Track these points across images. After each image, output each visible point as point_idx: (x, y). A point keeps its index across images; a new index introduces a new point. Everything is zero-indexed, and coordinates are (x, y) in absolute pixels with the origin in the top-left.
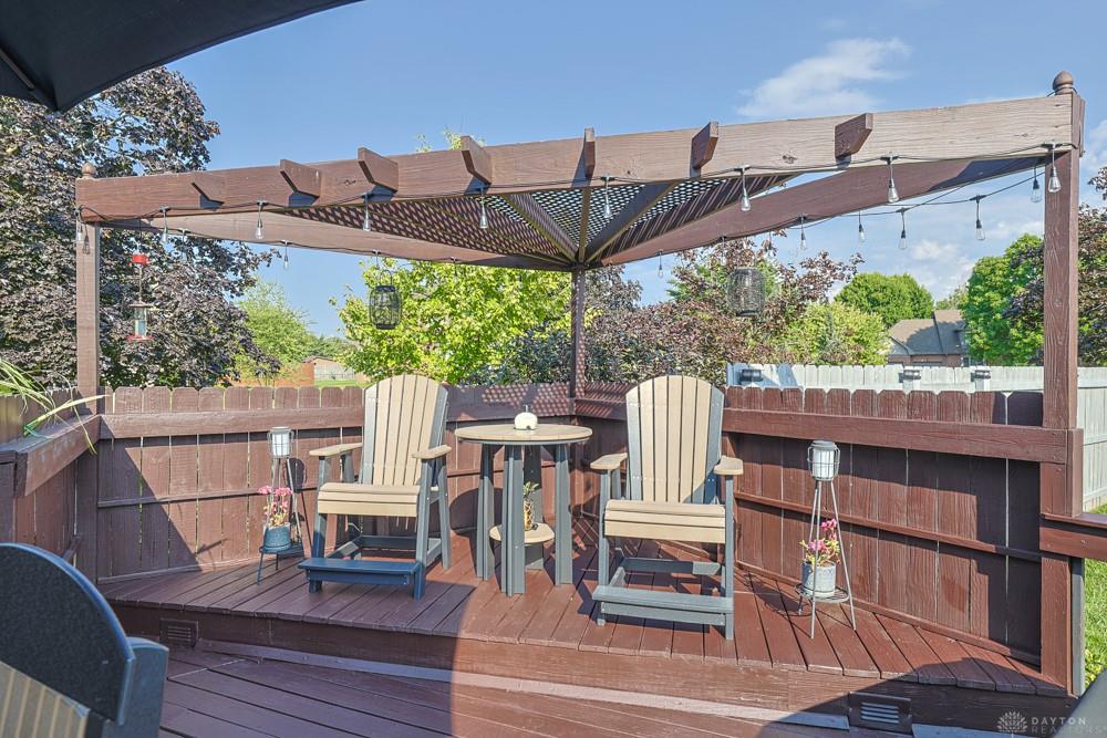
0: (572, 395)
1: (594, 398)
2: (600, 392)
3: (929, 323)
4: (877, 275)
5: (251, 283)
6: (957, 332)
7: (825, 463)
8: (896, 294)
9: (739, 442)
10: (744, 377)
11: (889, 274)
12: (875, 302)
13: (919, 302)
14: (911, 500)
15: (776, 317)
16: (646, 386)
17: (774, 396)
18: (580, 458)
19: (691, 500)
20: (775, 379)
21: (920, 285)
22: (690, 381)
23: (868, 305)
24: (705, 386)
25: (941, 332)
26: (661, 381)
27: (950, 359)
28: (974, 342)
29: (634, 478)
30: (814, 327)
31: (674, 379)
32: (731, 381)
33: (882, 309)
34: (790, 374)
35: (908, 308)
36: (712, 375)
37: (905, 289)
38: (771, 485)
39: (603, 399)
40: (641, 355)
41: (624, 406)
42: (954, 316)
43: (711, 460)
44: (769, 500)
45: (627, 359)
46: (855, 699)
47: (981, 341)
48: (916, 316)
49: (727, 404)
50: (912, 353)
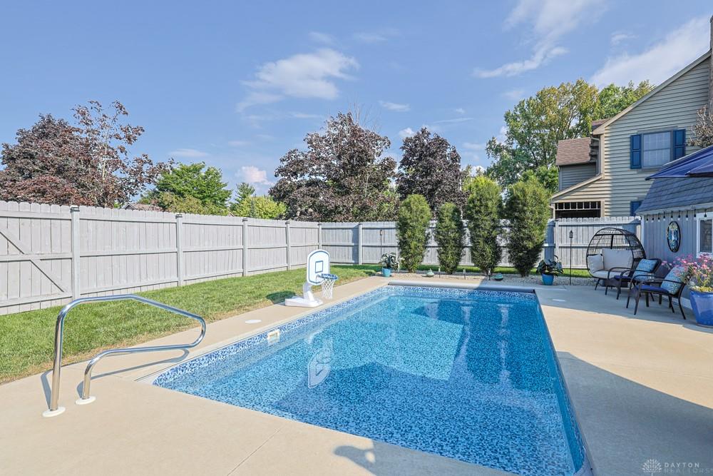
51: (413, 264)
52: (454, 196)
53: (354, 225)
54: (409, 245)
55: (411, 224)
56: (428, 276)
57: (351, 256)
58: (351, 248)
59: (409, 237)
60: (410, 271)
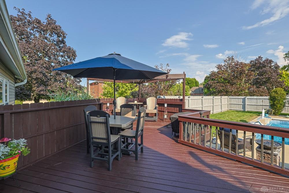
0: (139, 99)
1: (142, 100)
2: (142, 99)
3: (198, 87)
4: (189, 78)
5: (81, 81)
6: (202, 89)
7: (166, 105)
8: (192, 82)
9: (158, 104)
10: (159, 97)
11: (191, 78)
12: (189, 83)
13: (197, 83)
14: (174, 109)
15: (167, 88)
16: (149, 98)
17: (162, 99)
18: (142, 106)
19: (154, 109)
20: (163, 97)
21: (197, 80)
22: (153, 98)
23: (187, 84)
24: (155, 98)
25: (200, 89)
26: (150, 98)
27: (201, 94)
28: (205, 91)
29: (148, 108)
30: (177, 88)
31: (152, 97)
32: (158, 98)
33: (190, 85)
34: (165, 97)
35: (194, 84)
36: (156, 97)
37: (194, 81)
38: (162, 109)
39: (143, 100)
40: (147, 94)
41: (146, 101)
42: (202, 86)
43: (155, 105)
44: (162, 110)
45: (146, 95)
46: (167, 125)
47: (206, 91)
48: (196, 86)
49: (157, 100)
50: (195, 93)
51: (277, 113)
52: (277, 83)
53: (243, 97)
54: (277, 106)
55: (278, 99)
56: (286, 118)
57: (242, 108)
58: (242, 105)
59: (277, 103)
60: (276, 115)
